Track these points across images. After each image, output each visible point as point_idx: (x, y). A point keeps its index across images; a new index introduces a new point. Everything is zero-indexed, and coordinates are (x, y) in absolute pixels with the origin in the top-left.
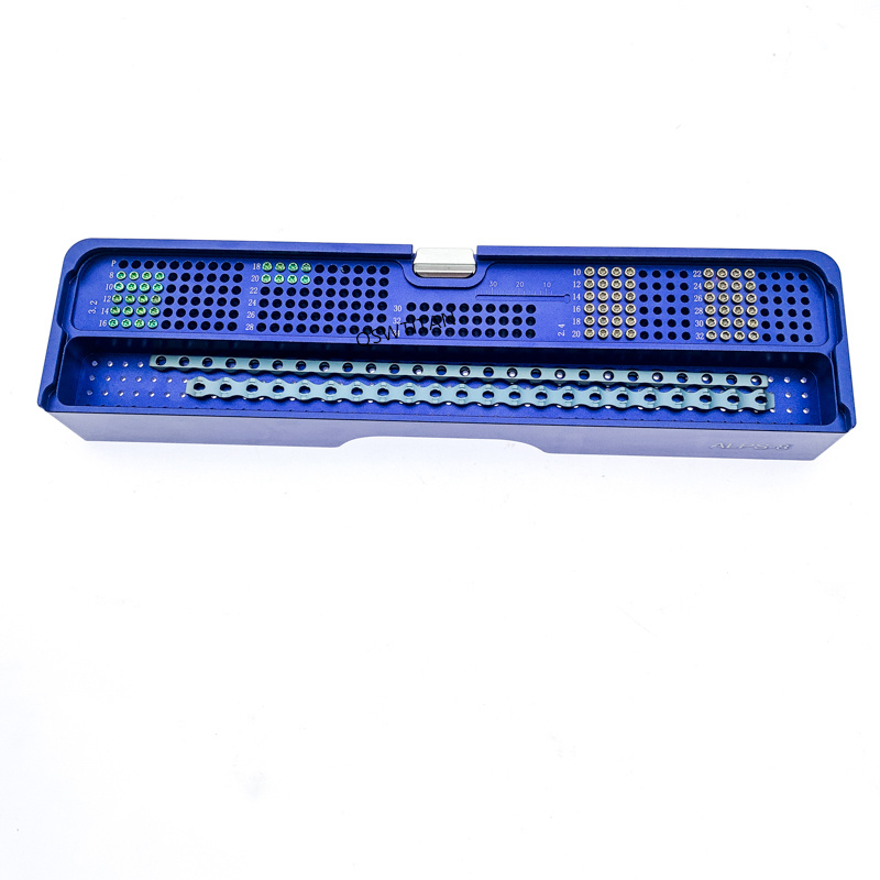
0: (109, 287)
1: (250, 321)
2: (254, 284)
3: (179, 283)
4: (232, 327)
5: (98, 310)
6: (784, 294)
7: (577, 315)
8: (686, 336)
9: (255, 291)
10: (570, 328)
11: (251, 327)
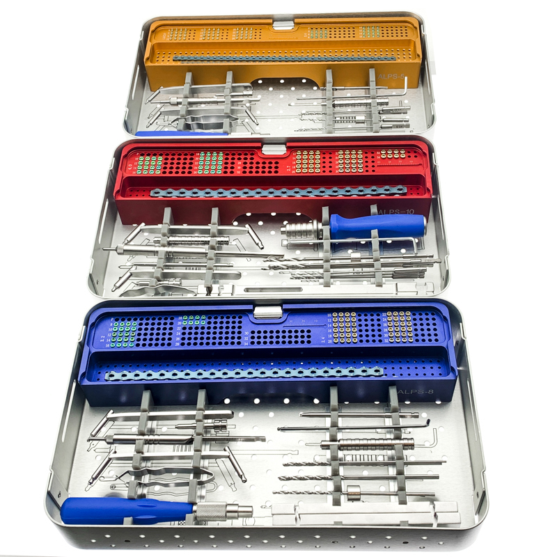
0: (110, 330)
1: (178, 342)
2: (179, 326)
3: (144, 327)
4: (169, 344)
5: (105, 340)
6: (425, 322)
7: (330, 333)
8: (380, 341)
9: (179, 328)
10: (327, 339)
11: (178, 344)
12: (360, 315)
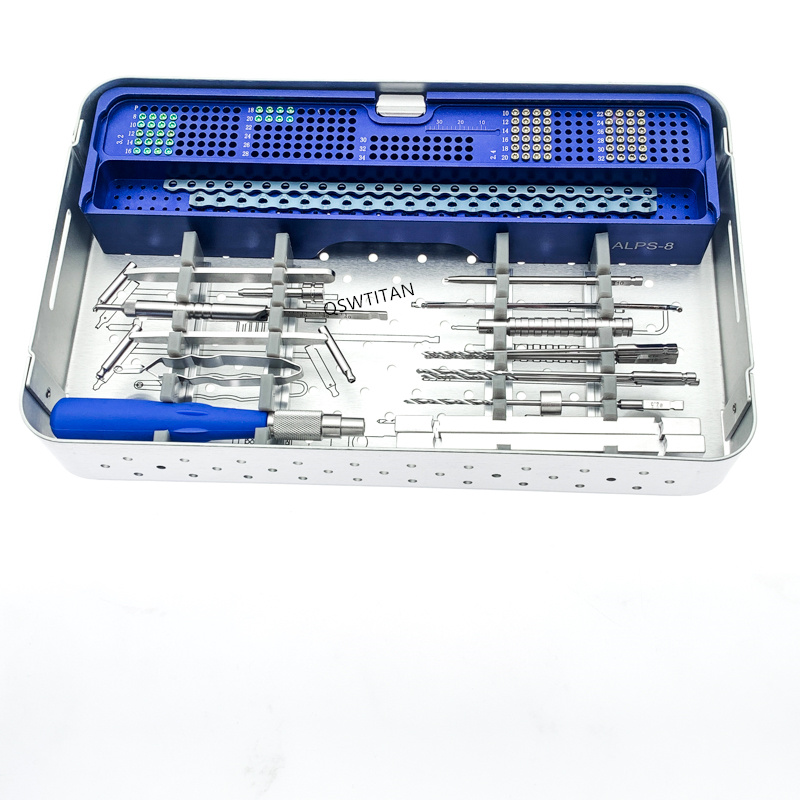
0: (133, 125)
1: (246, 149)
2: (249, 123)
3: (189, 122)
4: (232, 154)
5: (125, 142)
6: (668, 129)
7: (505, 144)
8: (591, 159)
9: (249, 127)
10: (499, 153)
11: (246, 154)
12: (558, 115)
